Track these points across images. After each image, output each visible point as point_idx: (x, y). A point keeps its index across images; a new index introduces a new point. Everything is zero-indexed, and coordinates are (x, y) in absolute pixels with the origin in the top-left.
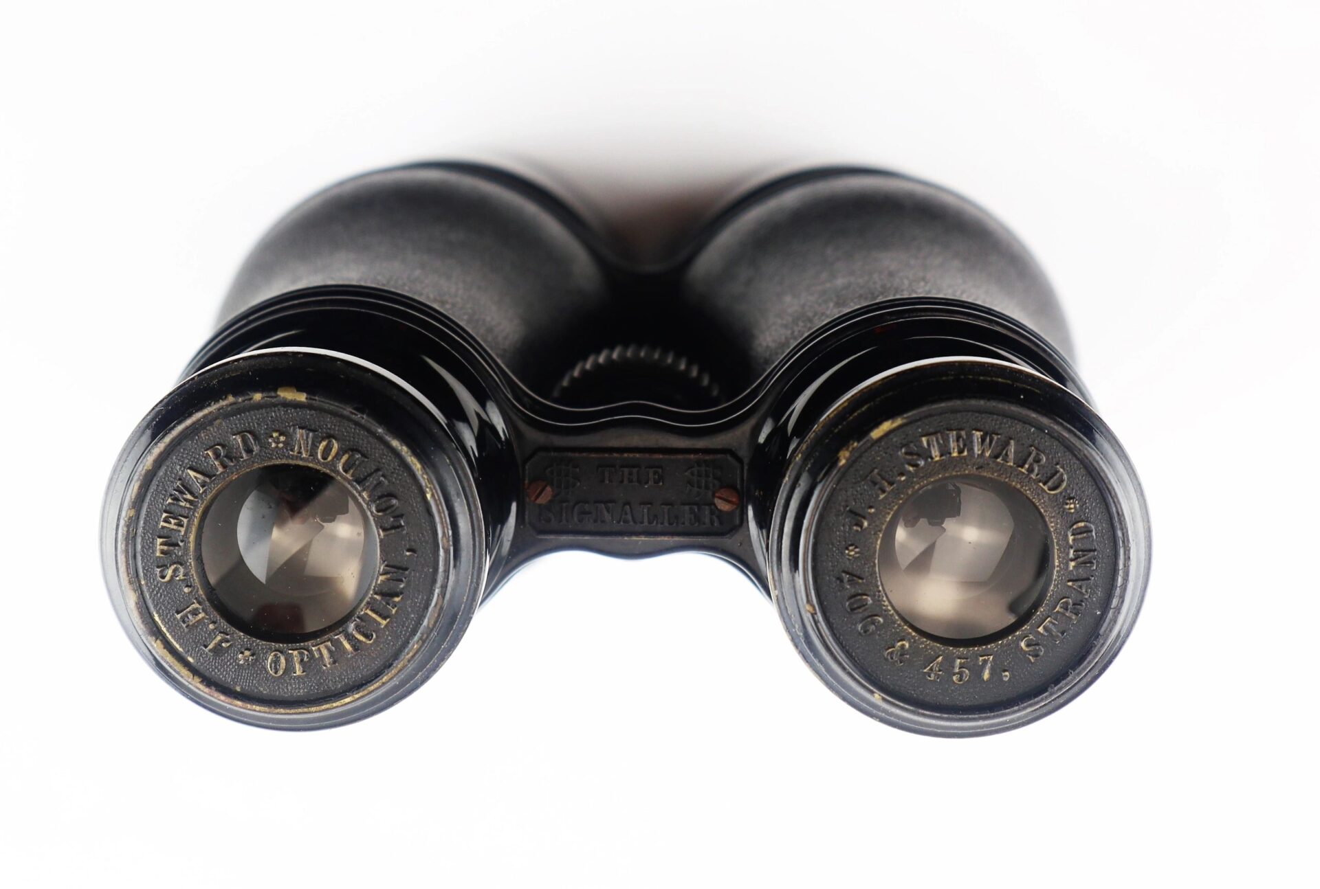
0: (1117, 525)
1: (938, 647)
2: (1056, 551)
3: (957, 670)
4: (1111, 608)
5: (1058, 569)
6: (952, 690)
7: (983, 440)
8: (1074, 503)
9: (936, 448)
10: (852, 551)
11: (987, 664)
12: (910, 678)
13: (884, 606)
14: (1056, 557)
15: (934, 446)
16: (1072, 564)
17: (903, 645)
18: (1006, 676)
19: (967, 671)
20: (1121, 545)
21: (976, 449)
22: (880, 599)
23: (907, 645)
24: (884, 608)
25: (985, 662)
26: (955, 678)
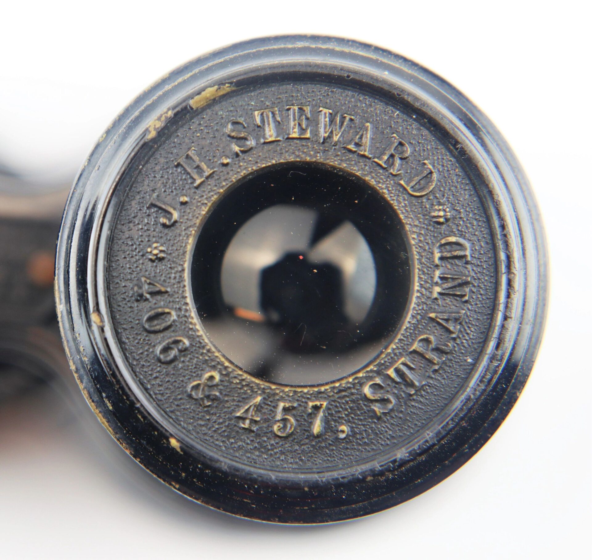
0: (500, 244)
1: (258, 385)
2: (417, 271)
3: (279, 417)
4: (486, 354)
5: (419, 294)
6: (272, 445)
7: (332, 121)
8: (444, 210)
9: (272, 125)
10: (156, 248)
11: (318, 412)
12: (219, 424)
13: (191, 323)
14: (417, 279)
15: (269, 124)
16: (437, 289)
17: (212, 378)
18: (343, 432)
19: (292, 420)
20: (504, 271)
21: (322, 130)
22: (187, 314)
23: (217, 377)
24: (191, 326)
25: (316, 408)
26: (275, 428)
